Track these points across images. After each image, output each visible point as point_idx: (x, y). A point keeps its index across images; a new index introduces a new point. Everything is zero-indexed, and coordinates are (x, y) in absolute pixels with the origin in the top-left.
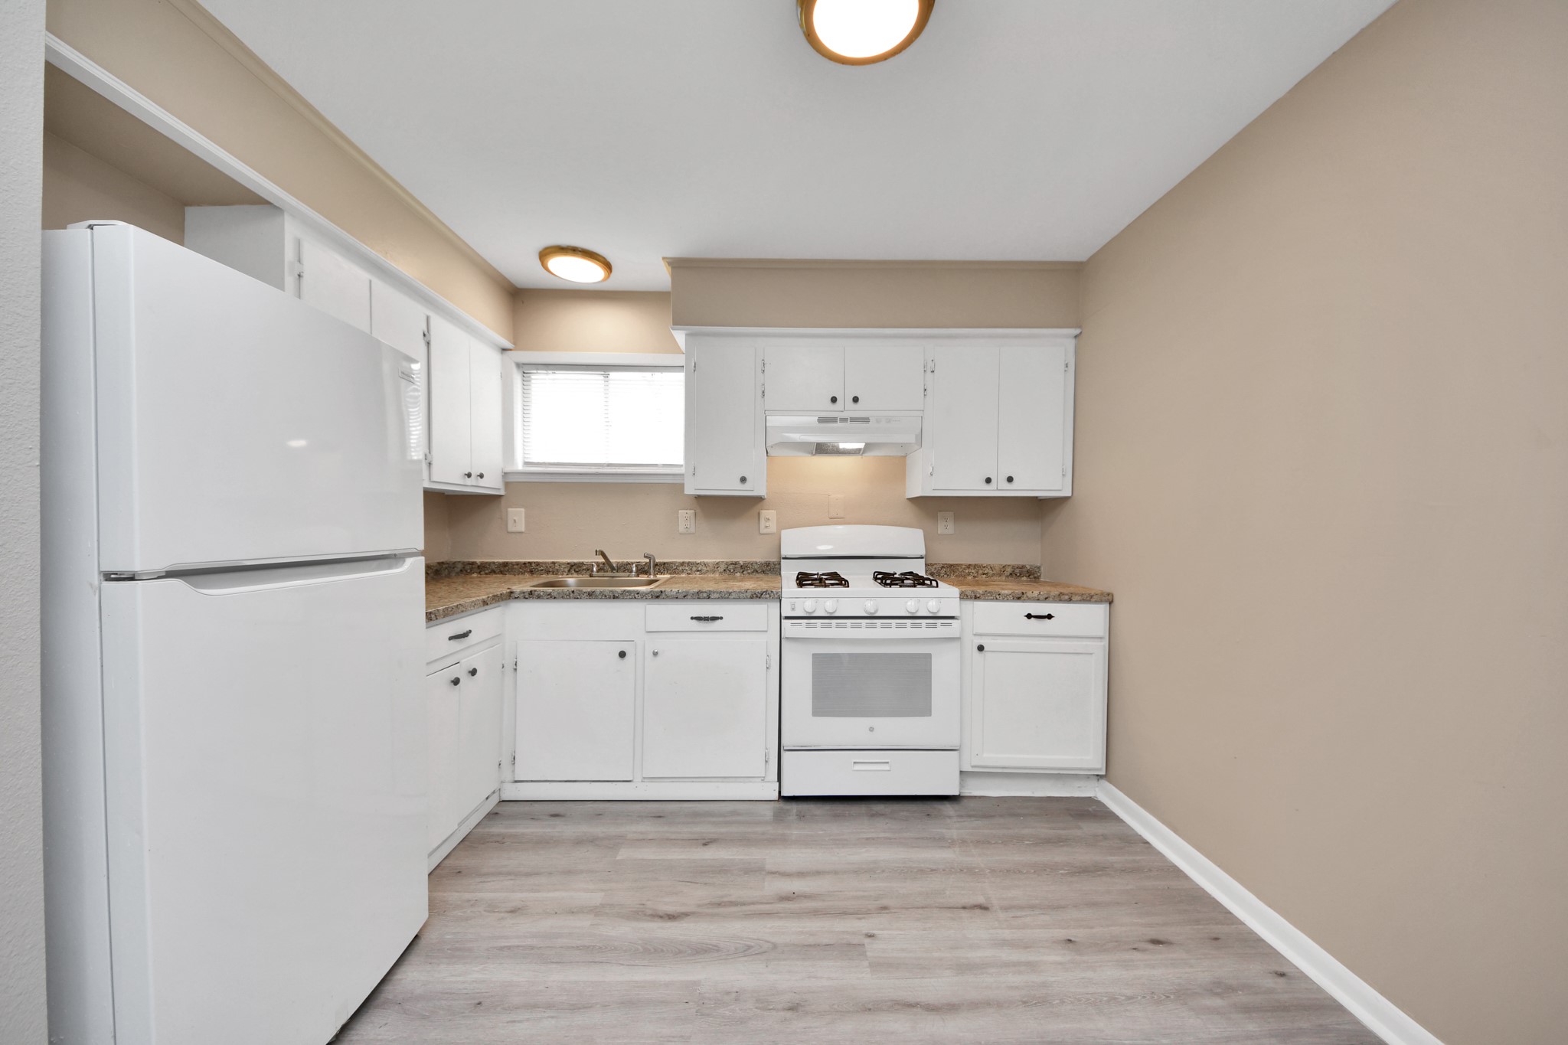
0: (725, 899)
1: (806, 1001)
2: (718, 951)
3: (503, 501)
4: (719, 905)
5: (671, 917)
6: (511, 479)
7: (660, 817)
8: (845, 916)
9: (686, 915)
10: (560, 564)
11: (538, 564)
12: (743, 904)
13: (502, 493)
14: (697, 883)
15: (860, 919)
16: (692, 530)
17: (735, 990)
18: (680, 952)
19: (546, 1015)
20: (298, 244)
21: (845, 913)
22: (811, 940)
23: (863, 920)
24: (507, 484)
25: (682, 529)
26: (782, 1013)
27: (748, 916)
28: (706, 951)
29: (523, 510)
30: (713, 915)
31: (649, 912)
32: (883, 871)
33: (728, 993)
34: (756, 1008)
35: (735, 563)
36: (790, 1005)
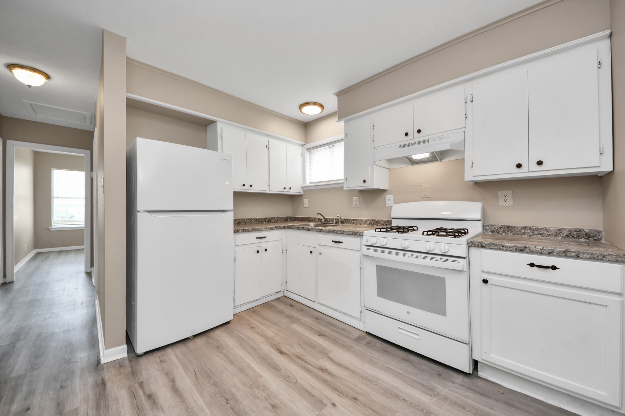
0: (303, 357)
1: (280, 408)
2: (279, 371)
3: (303, 196)
4: (298, 357)
5: (281, 352)
6: (305, 189)
7: (318, 319)
8: (334, 391)
9: (286, 354)
10: (316, 218)
11: (310, 218)
12: (306, 362)
13: (302, 194)
14: (301, 346)
15: (339, 396)
16: (358, 205)
17: (267, 387)
18: (270, 364)
19: (224, 359)
20: (222, 129)
21: (336, 389)
22: (310, 389)
23: (339, 397)
24: (304, 191)
25: (354, 205)
26: (268, 405)
27: (303, 367)
28: (276, 369)
29: (308, 199)
30: (292, 359)
31: (278, 347)
32: (376, 385)
33: (264, 386)
34: (265, 397)
35: (374, 220)
36: (274, 405)
